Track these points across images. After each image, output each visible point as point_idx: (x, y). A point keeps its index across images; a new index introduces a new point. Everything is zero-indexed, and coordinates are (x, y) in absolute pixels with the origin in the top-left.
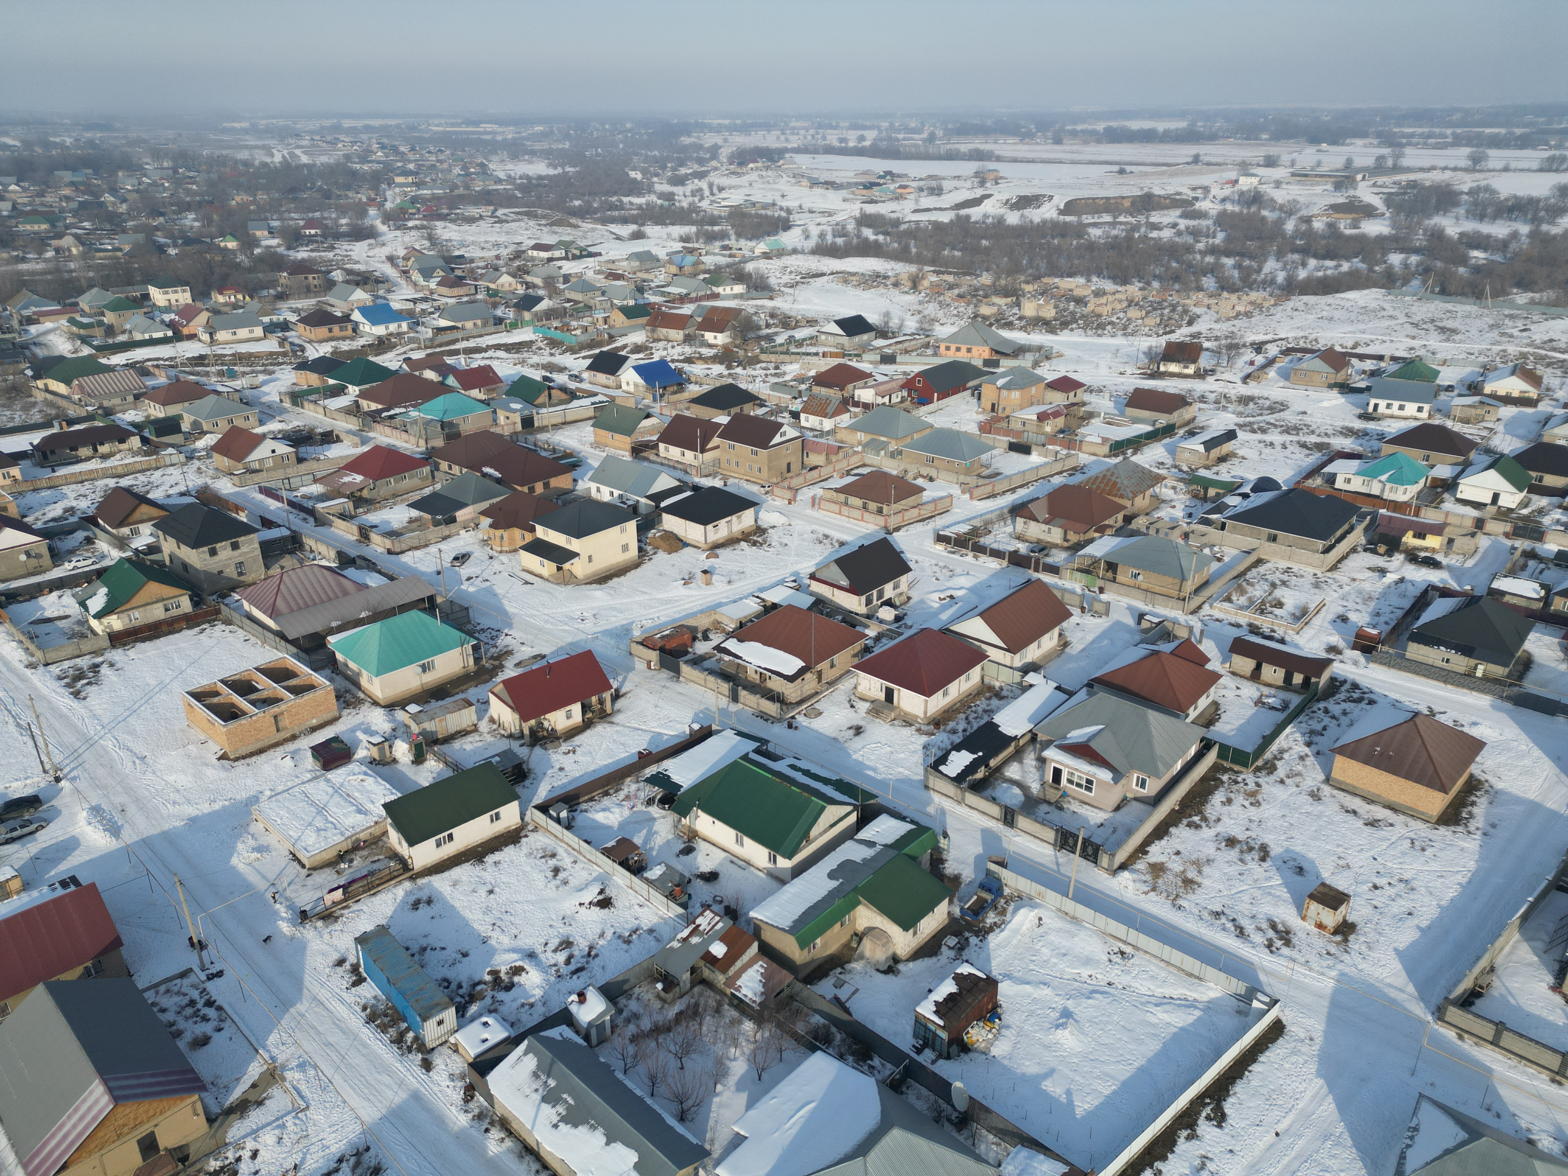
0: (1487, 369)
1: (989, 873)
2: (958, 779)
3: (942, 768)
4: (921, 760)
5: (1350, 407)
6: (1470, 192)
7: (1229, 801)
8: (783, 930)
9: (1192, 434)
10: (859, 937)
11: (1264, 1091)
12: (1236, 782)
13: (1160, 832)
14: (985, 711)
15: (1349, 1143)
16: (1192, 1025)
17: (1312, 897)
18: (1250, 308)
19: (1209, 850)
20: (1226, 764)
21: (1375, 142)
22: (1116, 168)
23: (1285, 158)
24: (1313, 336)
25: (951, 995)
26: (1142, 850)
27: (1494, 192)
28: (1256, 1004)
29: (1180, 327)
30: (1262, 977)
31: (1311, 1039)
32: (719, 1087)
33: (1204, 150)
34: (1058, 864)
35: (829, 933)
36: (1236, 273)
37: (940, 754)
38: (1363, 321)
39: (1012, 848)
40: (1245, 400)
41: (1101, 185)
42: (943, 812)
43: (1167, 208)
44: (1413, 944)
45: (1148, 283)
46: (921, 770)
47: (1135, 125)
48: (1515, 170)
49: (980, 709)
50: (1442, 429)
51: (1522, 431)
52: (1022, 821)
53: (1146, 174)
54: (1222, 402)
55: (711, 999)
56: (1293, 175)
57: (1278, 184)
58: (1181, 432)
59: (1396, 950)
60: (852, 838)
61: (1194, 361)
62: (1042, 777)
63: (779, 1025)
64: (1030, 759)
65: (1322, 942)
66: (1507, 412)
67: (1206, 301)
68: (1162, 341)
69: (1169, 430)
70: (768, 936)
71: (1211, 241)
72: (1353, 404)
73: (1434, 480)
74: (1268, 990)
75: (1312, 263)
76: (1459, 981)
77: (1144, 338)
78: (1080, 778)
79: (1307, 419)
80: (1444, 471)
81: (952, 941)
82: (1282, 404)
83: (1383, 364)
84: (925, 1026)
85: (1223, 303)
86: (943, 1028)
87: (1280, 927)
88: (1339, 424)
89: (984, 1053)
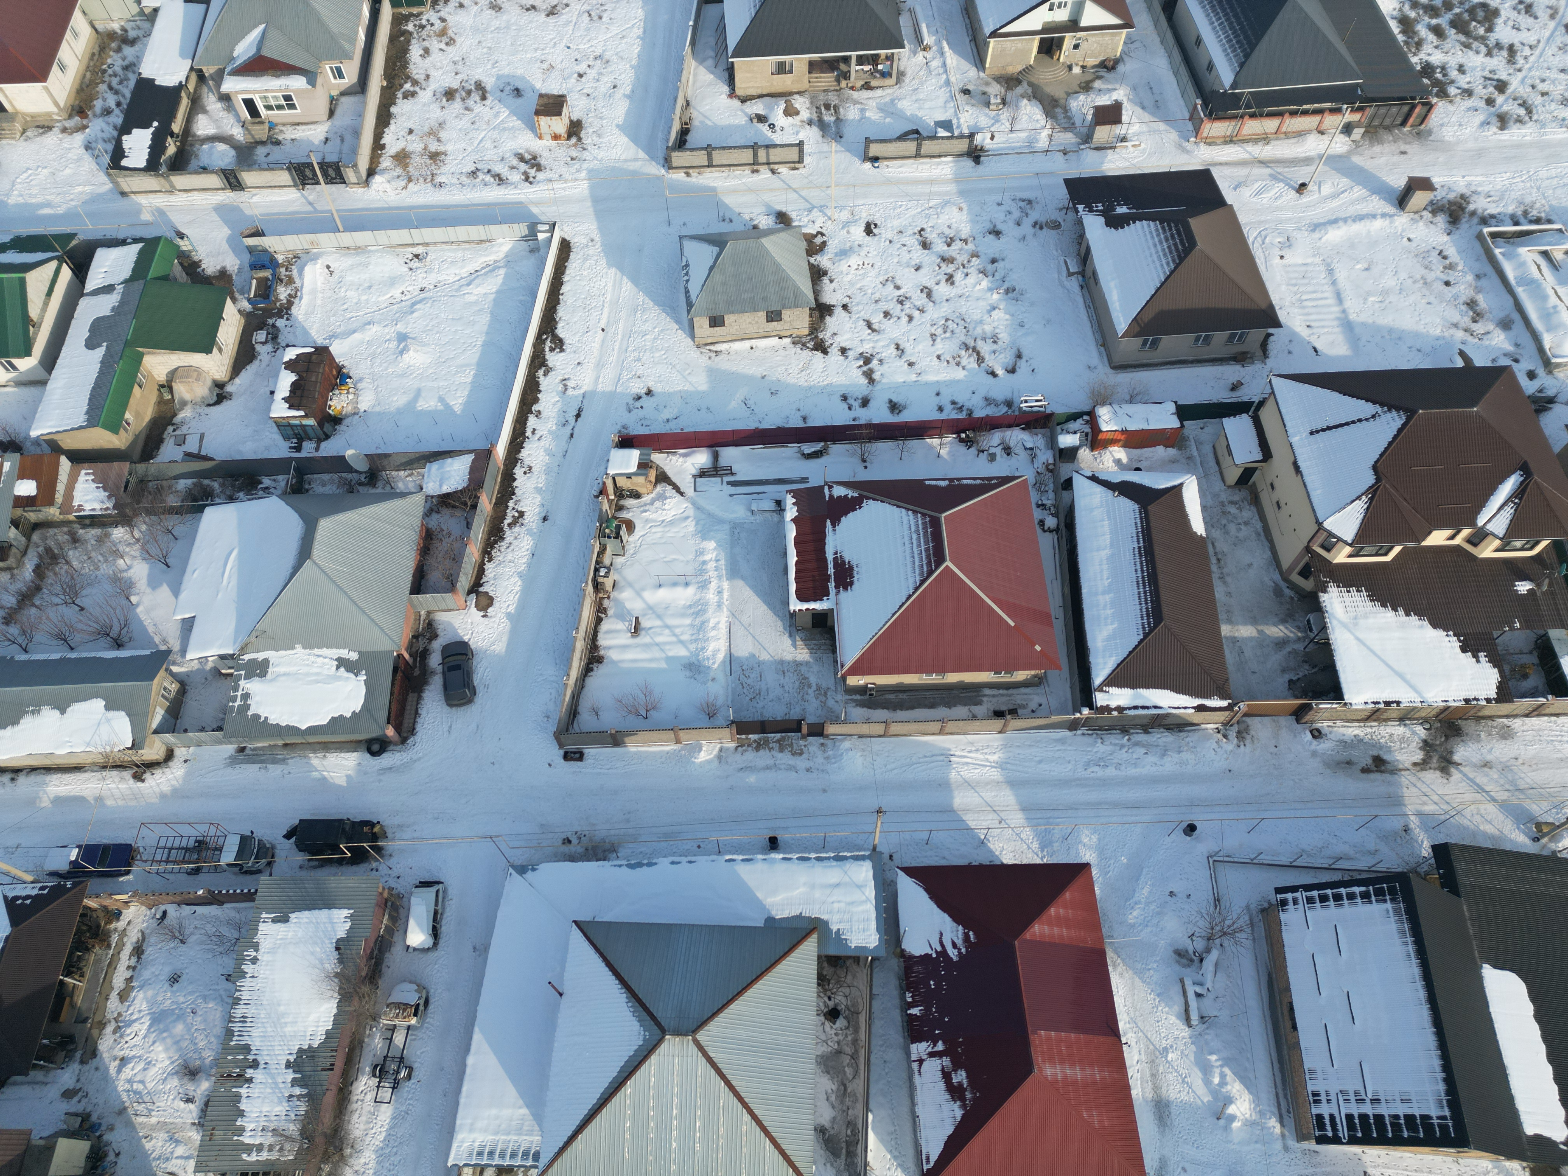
1: (251, 250)
2: (152, 166)
3: (124, 163)
4: (94, 166)
7: (427, 51)
8: (81, 428)
10: (167, 386)
11: (579, 303)
12: (423, 27)
13: (384, 118)
14: (126, 68)
15: (651, 304)
16: (503, 283)
17: (538, 113)
19: (435, 113)
20: (405, 11)
25: (294, 385)
26: (378, 146)
28: (541, 236)
30: (535, 210)
31: (592, 240)
32: (134, 599)
34: (310, 204)
35: (132, 402)
37: (110, 147)
39: (257, 212)
42: (161, 212)
44: (628, 113)
46: (102, 178)
49: (117, 69)
52: (248, 177)
55: (61, 536)
59: (618, 126)
60: (82, 295)
62: (237, 116)
63: (149, 512)
64: (211, 102)
65: (564, 150)
70: (69, 443)
74: (543, 219)
76: (670, 128)
78: (275, 98)
81: (261, 336)
84: (290, 425)
86: (306, 416)
87: (527, 157)
89: (355, 414)
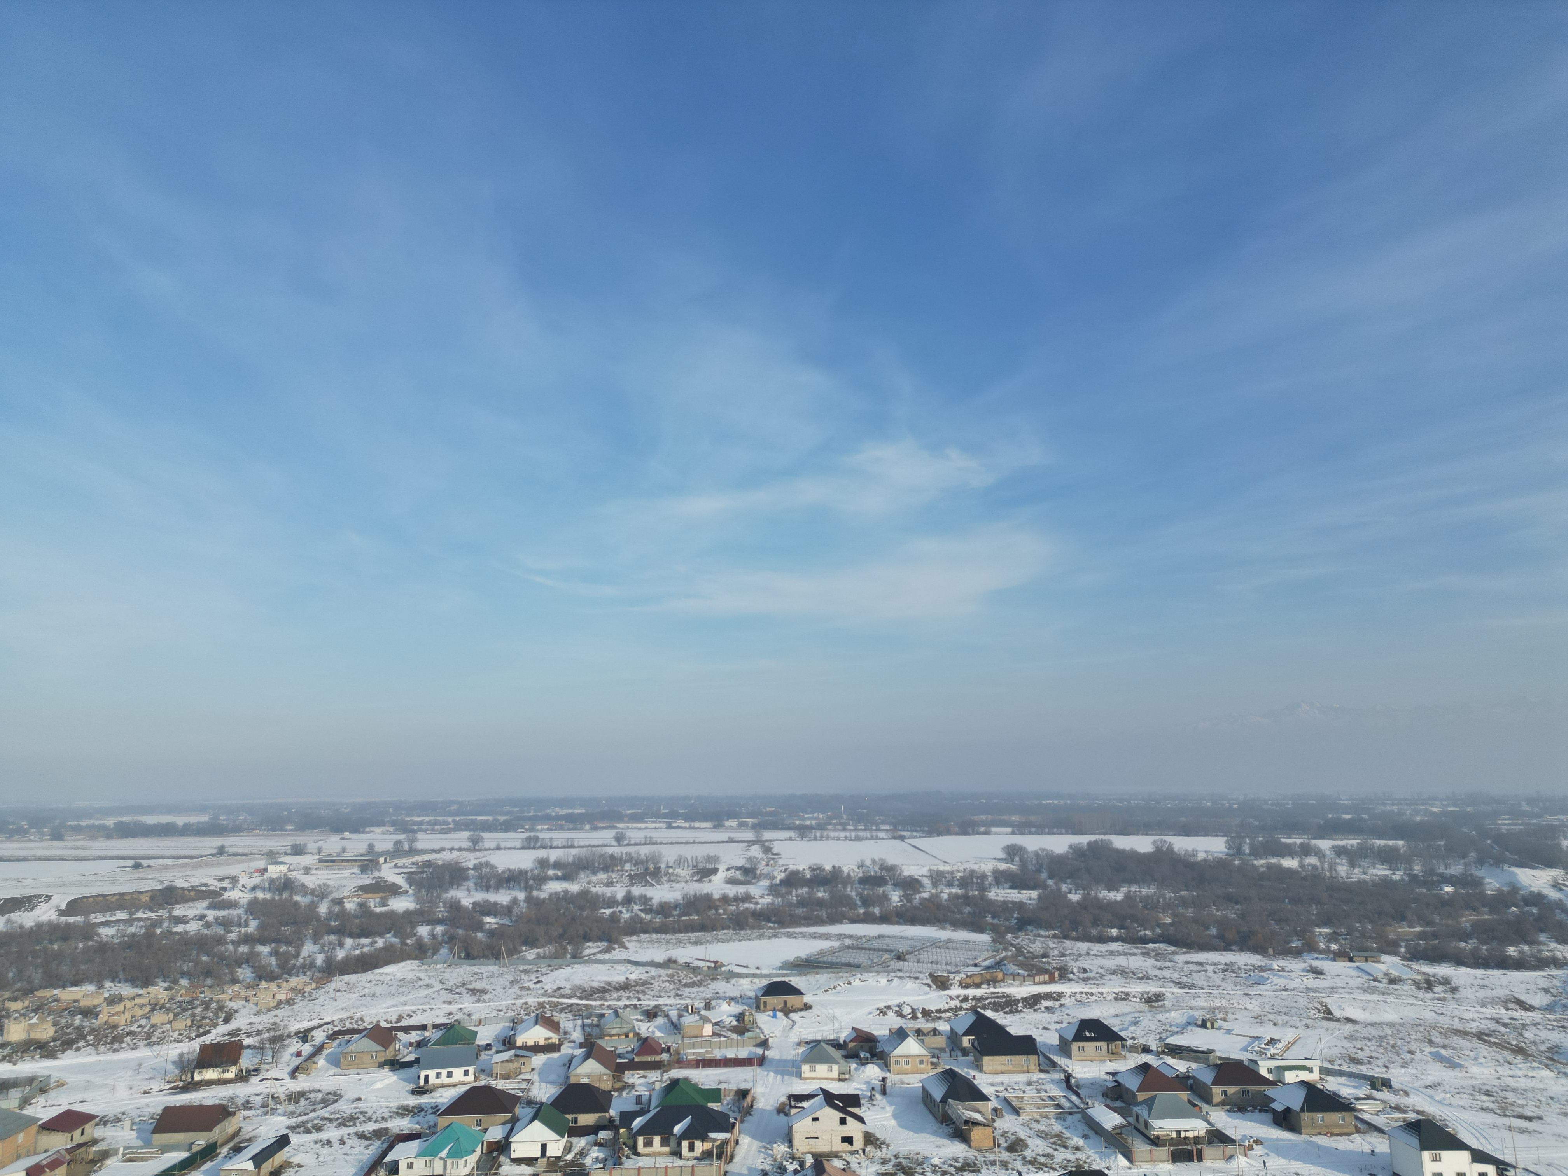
0: (515, 1022)
5: (403, 1083)
6: (475, 868)
9: (237, 1150)
18: (291, 995)
21: (392, 829)
22: (131, 863)
23: (312, 846)
24: (358, 1015)
27: (493, 867)
29: (215, 1026)
33: (228, 841)
36: (273, 961)
38: (403, 993)
40: (295, 1097)
41: (114, 881)
43: (193, 900)
45: (176, 982)
47: (151, 820)
48: (505, 849)
50: (488, 1089)
51: (553, 1077)
53: (166, 867)
54: (270, 1103)
56: (321, 861)
57: (307, 870)
58: (225, 1150)
61: (235, 1062)
66: (539, 1060)
67: (244, 993)
68: (195, 1046)
69: (210, 1152)
71: (243, 930)
72: (405, 1080)
73: (489, 1143)
75: (349, 942)
77: (174, 1045)
79: (362, 1106)
80: (496, 1133)
82: (335, 1094)
83: (427, 1034)
85: (262, 994)
88: (394, 1104)
